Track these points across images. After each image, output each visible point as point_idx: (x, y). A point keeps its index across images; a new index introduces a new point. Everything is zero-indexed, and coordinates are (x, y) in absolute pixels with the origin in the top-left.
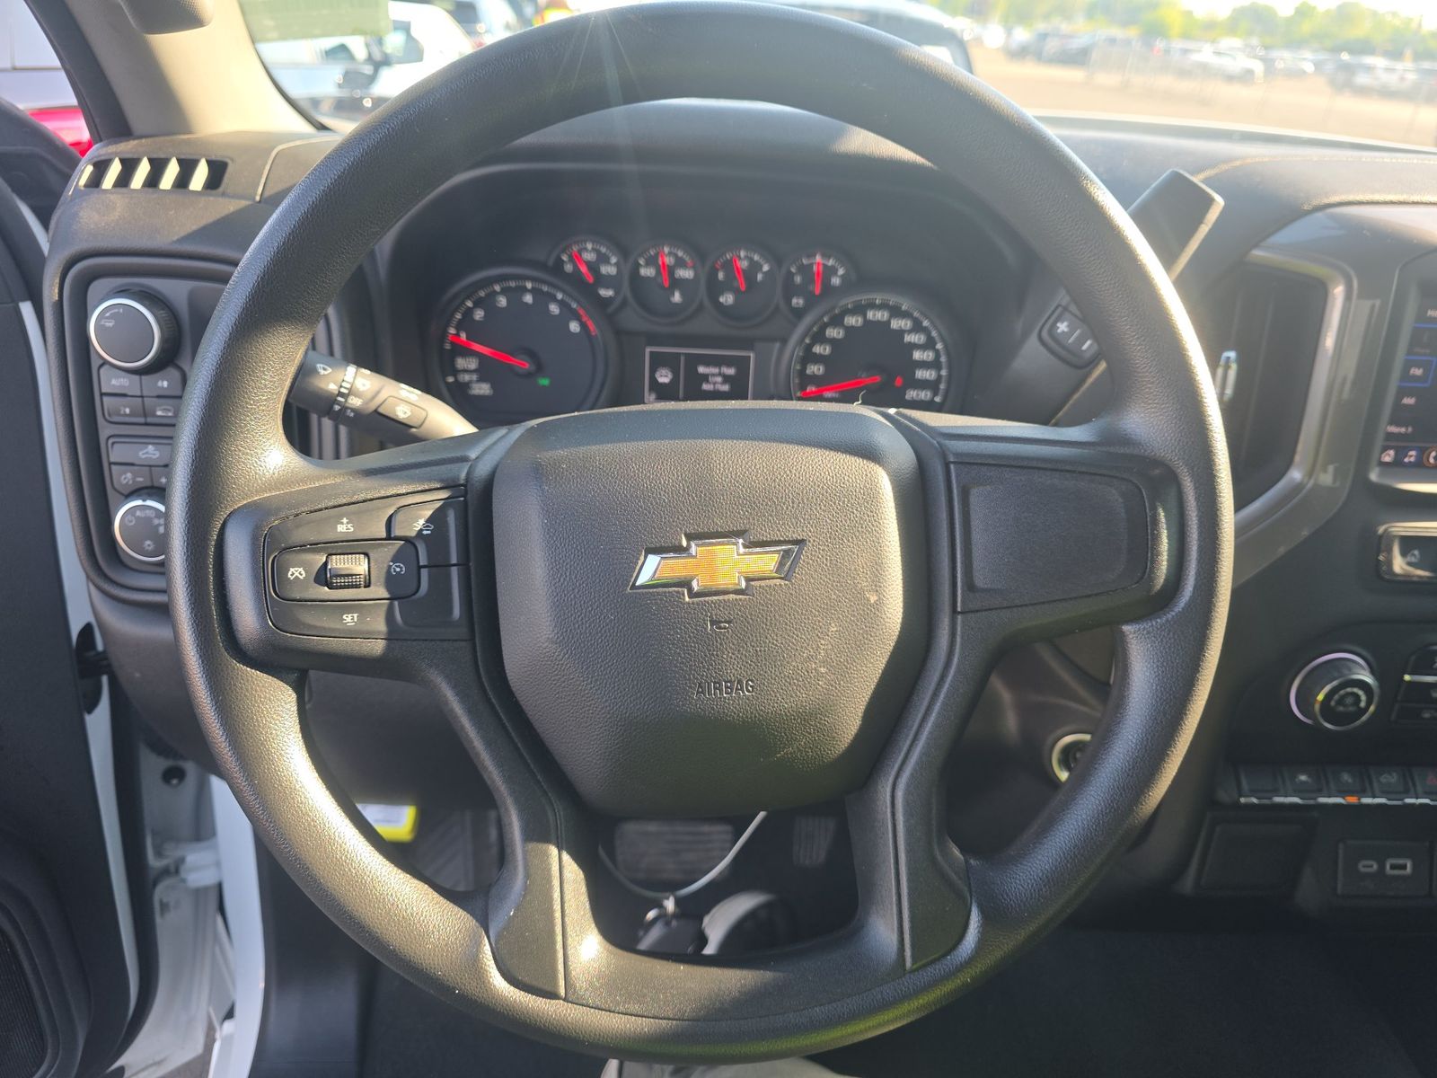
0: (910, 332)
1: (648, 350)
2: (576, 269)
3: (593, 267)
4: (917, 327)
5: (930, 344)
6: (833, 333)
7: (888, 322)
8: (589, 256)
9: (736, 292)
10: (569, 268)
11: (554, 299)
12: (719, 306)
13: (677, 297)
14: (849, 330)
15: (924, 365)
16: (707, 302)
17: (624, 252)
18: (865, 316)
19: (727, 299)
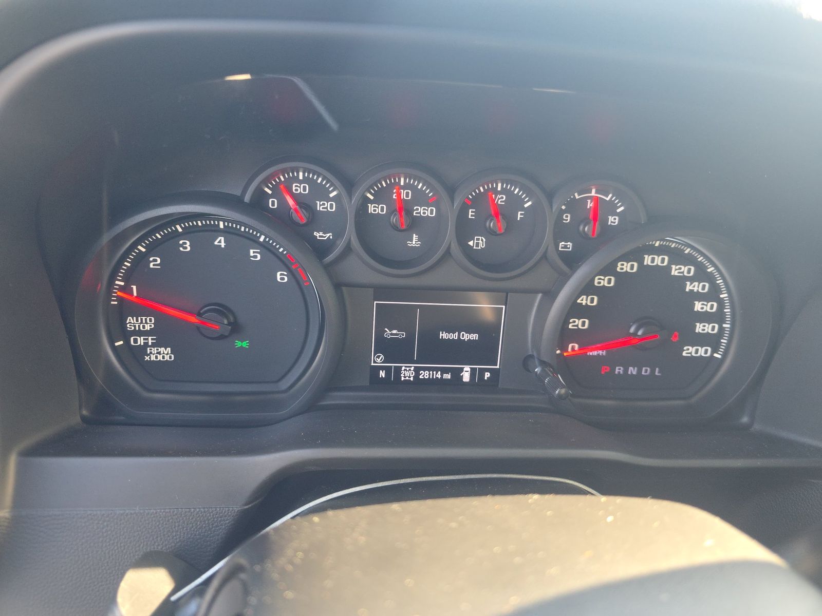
0: (692, 280)
1: (375, 302)
2: (283, 202)
3: (304, 203)
4: (701, 275)
5: (713, 295)
6: (603, 281)
7: (668, 268)
8: (299, 189)
9: (489, 234)
10: (273, 203)
11: (255, 241)
12: (467, 251)
13: (415, 241)
14: (622, 278)
15: (705, 317)
16: (456, 250)
17: (349, 185)
18: (641, 262)
19: (478, 243)
